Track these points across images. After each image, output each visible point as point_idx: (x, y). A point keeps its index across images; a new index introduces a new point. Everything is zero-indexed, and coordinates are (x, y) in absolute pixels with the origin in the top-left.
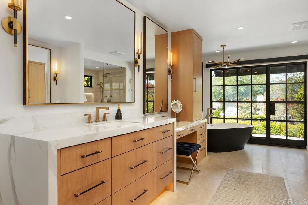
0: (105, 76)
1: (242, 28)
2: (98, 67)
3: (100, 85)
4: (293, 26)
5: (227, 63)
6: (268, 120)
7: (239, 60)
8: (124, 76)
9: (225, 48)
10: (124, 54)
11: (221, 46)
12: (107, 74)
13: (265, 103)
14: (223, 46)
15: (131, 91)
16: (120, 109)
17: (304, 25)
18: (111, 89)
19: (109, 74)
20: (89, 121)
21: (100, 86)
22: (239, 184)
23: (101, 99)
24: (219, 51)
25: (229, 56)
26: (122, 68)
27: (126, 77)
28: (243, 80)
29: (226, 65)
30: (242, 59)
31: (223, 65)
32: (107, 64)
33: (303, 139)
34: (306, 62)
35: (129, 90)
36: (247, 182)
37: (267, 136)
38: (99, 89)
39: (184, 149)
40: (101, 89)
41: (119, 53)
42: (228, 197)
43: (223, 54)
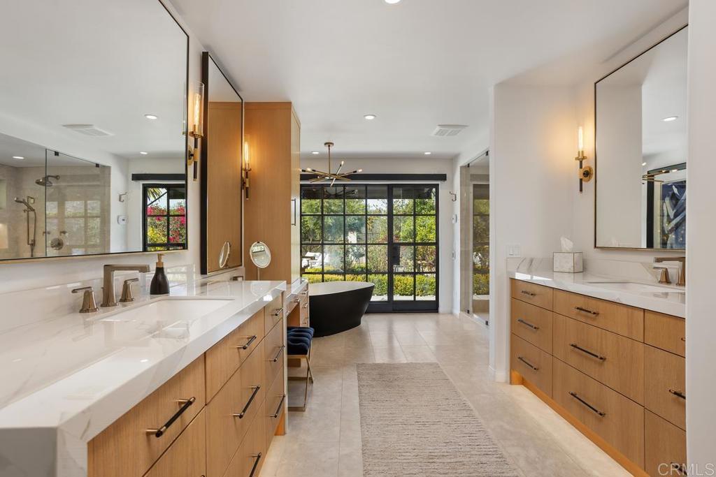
0: (45, 182)
1: (372, 118)
2: (22, 158)
3: (27, 204)
4: (438, 128)
5: (335, 175)
6: (391, 273)
7: (356, 172)
8: (105, 186)
9: (333, 149)
10: (111, 134)
11: (326, 144)
12: (49, 178)
13: (387, 246)
14: (329, 144)
15: (123, 220)
16: (162, 268)
17: (452, 129)
18: (61, 216)
19: (57, 177)
20: (86, 308)
21: (26, 207)
22: (388, 389)
23: (32, 237)
24: (317, 153)
25: (343, 163)
26: (97, 165)
27: (109, 189)
28: (330, 206)
29: (332, 179)
30: (360, 171)
31: (328, 178)
32: (57, 154)
33: (433, 298)
34: (438, 185)
35: (118, 218)
36: (397, 383)
37: (388, 298)
38: (26, 214)
39: (293, 342)
40: (31, 214)
41: (97, 131)
42: (383, 417)
43: (329, 158)
